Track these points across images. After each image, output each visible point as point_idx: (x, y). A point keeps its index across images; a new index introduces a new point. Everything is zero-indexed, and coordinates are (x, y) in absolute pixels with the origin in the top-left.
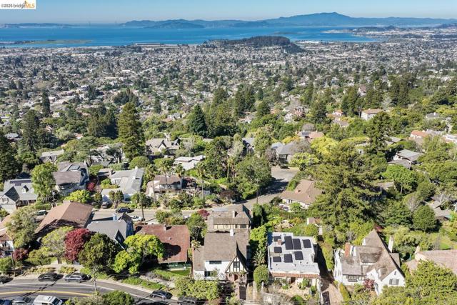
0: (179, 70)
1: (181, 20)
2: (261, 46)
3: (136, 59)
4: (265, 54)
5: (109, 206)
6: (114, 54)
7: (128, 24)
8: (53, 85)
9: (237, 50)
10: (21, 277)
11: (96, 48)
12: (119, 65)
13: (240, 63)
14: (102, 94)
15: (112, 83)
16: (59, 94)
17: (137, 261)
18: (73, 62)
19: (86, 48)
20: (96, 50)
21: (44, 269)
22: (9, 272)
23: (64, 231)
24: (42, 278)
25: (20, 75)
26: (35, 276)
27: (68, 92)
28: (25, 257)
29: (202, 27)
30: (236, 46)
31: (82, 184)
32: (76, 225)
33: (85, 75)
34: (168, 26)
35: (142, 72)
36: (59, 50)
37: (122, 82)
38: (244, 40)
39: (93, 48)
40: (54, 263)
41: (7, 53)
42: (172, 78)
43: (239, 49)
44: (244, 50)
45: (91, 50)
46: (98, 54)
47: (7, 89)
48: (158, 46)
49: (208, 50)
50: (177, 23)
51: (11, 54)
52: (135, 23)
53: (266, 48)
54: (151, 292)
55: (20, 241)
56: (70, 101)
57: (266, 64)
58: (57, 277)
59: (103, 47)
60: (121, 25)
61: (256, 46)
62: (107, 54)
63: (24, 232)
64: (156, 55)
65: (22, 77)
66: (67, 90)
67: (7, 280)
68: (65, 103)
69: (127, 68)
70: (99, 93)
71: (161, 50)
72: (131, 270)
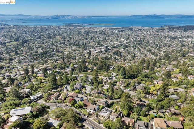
0: (143, 41)
1: (155, 15)
2: (188, 30)
3: (129, 34)
4: (189, 34)
5: (83, 94)
6: (121, 31)
7: (131, 16)
8: (95, 44)
9: (175, 31)
10: (62, 104)
11: (115, 28)
12: (121, 36)
13: (173, 39)
14: (110, 50)
15: (115, 45)
16: (96, 48)
17: (78, 106)
18: (105, 34)
19: (112, 27)
20: (115, 29)
21: (66, 104)
22: (61, 103)
23: (70, 98)
24: (65, 105)
25: (87, 39)
26: (64, 104)
27: (99, 48)
28: (64, 101)
29: (163, 18)
30: (175, 29)
31: (80, 88)
32: (73, 97)
33: (108, 41)
34: (148, 17)
35: (128, 41)
36: (102, 28)
37: (119, 45)
38: (180, 27)
39: (114, 28)
40: (68, 103)
41: (85, 29)
42: (139, 44)
43: (176, 31)
44: (178, 32)
45: (114, 29)
46: (116, 31)
47: (81, 45)
48: (140, 28)
49: (161, 31)
50: (152, 16)
51: (86, 30)
52: (134, 16)
53: (190, 31)
54: (79, 111)
55: (63, 98)
56: (99, 52)
57: (186, 40)
58: (67, 106)
59: (118, 27)
60: (128, 17)
61: (185, 30)
62: (119, 31)
63: (64, 97)
64: (138, 32)
65: (87, 40)
66: (99, 47)
67: (60, 104)
68: (97, 52)
69: (123, 38)
70: (109, 49)
71: (141, 29)
72: (77, 107)
